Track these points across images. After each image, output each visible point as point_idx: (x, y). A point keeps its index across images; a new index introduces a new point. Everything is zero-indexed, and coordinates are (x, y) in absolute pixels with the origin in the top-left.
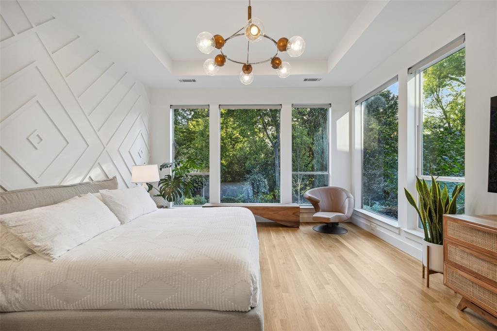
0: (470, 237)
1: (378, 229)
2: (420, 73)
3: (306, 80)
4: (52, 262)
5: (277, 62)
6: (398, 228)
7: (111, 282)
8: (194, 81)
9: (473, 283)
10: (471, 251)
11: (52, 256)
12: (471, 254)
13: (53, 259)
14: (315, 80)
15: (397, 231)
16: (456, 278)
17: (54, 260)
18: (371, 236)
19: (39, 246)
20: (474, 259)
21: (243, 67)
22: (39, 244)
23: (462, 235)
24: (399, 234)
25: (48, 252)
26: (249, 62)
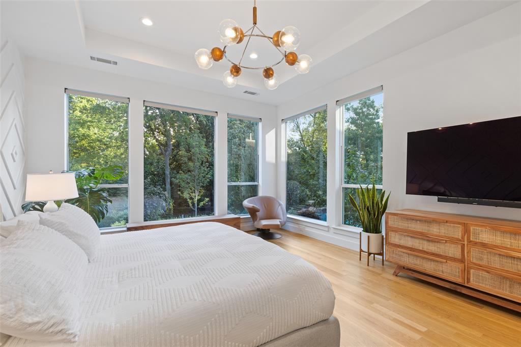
0: (407, 225)
1: (307, 229)
2: (343, 106)
3: (246, 92)
4: (74, 342)
5: (271, 72)
6: (328, 227)
7: (192, 338)
8: (116, 63)
9: (409, 254)
10: (407, 234)
11: (70, 332)
12: (408, 236)
13: (75, 337)
14: (253, 94)
15: (327, 229)
16: (396, 254)
17: (77, 339)
18: (301, 236)
19: (38, 323)
20: (409, 238)
21: (233, 67)
22: (36, 319)
23: (400, 224)
24: (328, 231)
25: (60, 328)
26: (241, 65)
